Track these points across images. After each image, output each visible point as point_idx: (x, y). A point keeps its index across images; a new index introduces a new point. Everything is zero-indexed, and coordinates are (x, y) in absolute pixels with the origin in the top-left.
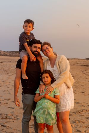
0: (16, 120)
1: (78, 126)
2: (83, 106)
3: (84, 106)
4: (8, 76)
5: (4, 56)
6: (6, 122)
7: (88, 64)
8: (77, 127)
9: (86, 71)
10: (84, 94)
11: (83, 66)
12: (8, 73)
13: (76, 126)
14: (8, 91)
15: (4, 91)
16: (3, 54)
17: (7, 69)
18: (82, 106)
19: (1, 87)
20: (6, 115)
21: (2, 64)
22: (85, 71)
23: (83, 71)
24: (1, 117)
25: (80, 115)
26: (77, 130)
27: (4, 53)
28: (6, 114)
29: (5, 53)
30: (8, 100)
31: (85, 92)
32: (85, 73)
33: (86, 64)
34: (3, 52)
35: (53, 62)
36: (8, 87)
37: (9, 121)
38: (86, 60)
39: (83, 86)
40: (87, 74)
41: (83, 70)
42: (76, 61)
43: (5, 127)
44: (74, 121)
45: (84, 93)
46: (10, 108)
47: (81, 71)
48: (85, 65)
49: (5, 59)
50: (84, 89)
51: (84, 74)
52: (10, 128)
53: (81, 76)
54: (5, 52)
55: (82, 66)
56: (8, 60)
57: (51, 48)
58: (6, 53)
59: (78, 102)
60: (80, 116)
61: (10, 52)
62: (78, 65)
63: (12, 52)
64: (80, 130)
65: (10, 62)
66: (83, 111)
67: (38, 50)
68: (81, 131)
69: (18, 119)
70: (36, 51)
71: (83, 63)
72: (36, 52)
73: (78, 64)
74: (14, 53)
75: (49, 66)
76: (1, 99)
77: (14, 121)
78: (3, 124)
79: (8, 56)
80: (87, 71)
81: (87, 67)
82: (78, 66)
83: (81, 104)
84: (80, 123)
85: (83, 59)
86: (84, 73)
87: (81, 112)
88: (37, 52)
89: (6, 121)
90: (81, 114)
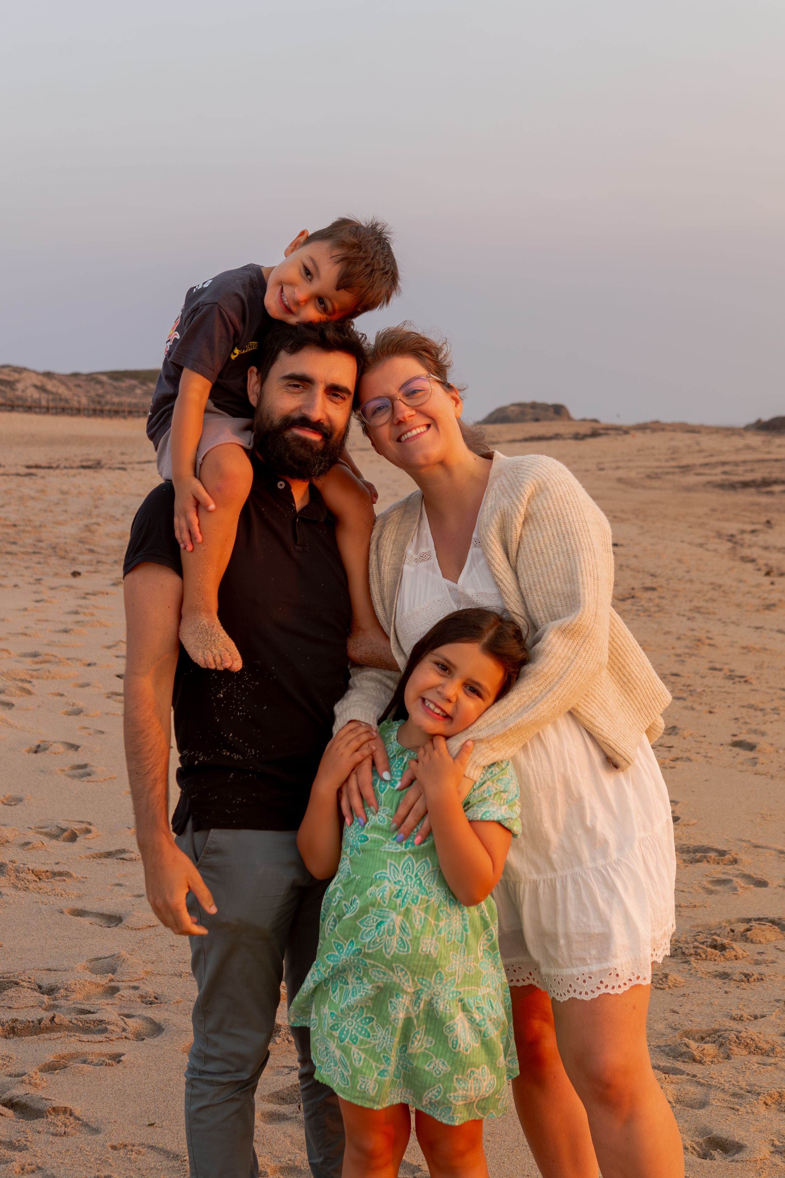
0: (139, 1037)
1: (716, 1098)
2: (748, 878)
3: (762, 883)
4: (73, 603)
5: (47, 410)
6: (50, 1068)
7: (777, 474)
8: (703, 1104)
9: (760, 539)
10: (754, 762)
11: (733, 486)
12: (76, 574)
13: (694, 1091)
14: (75, 747)
15: (37, 750)
16: (36, 395)
17: (71, 530)
18: (739, 882)
19: (9, 705)
20: (51, 991)
21: (28, 487)
22: (748, 538)
23: (731, 538)
24: (7, 1016)
25: (724, 976)
26: (703, 1131)
27: (42, 389)
28: (47, 980)
29: (50, 385)
30: (73, 838)
31: (762, 742)
32: (755, 552)
33: (758, 476)
34: (37, 380)
35: (452, 522)
36: (78, 712)
37: (73, 1057)
38: (755, 440)
39: (744, 679)
40: (775, 559)
41: (733, 528)
42: (675, 450)
43: (38, 1124)
44: (674, 1038)
45: (751, 747)
46: (85, 921)
47: (719, 535)
48: (746, 485)
49: (52, 442)
50: (751, 707)
51: (746, 560)
52: (86, 1125)
53: (716, 587)
54: (48, 375)
55: (722, 486)
56: (77, 453)
57: (448, 387)
58: (62, 390)
59: (706, 842)
60: (731, 986)
61: (92, 378)
62: (691, 479)
63: (116, 376)
64: (737, 1134)
65: (97, 465)
66: (758, 931)
67: (316, 414)
68: (739, 1148)
69: (157, 1029)
70: (305, 422)
71: (736, 464)
72: (298, 432)
73: (685, 469)
74: (129, 382)
75: (423, 558)
76: (7, 833)
77: (117, 1058)
78: (18, 1092)
79: (78, 411)
80: (771, 538)
81: (764, 500)
82: (688, 489)
83: (735, 861)
84: (736, 1061)
85: (730, 431)
86: (747, 552)
87: (738, 947)
88: (316, 426)
89: (50, 1058)
90: (737, 968)
